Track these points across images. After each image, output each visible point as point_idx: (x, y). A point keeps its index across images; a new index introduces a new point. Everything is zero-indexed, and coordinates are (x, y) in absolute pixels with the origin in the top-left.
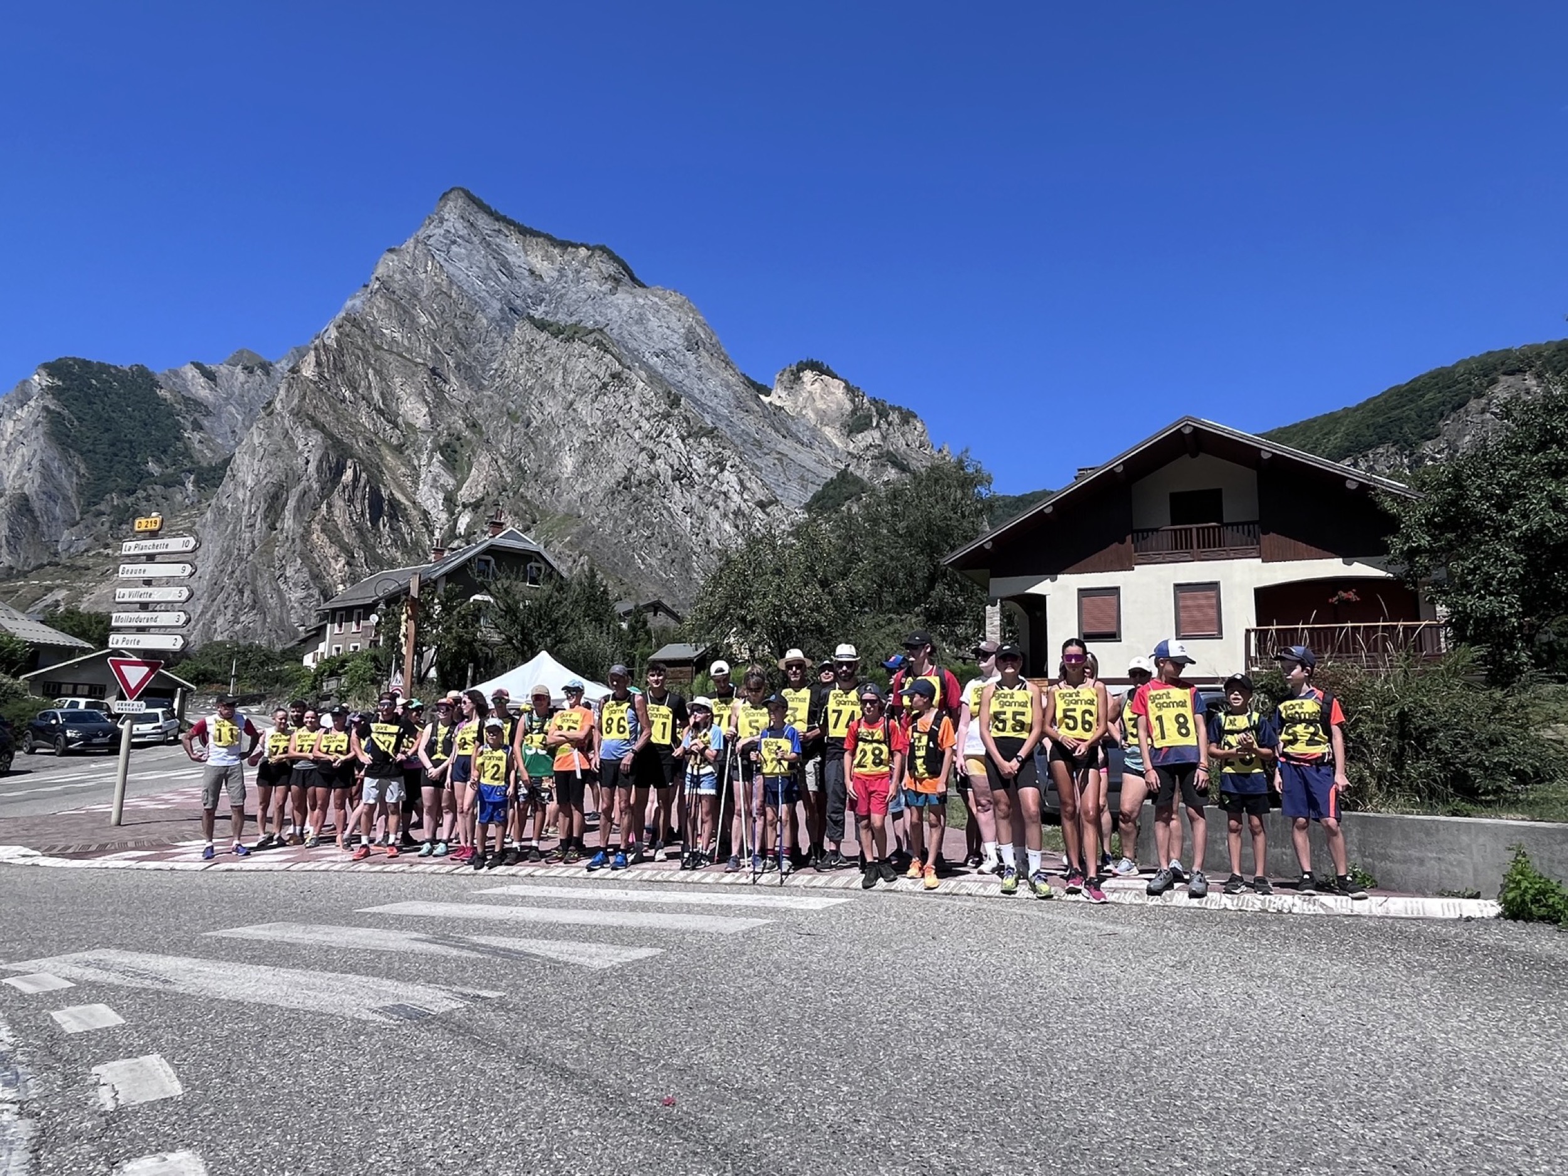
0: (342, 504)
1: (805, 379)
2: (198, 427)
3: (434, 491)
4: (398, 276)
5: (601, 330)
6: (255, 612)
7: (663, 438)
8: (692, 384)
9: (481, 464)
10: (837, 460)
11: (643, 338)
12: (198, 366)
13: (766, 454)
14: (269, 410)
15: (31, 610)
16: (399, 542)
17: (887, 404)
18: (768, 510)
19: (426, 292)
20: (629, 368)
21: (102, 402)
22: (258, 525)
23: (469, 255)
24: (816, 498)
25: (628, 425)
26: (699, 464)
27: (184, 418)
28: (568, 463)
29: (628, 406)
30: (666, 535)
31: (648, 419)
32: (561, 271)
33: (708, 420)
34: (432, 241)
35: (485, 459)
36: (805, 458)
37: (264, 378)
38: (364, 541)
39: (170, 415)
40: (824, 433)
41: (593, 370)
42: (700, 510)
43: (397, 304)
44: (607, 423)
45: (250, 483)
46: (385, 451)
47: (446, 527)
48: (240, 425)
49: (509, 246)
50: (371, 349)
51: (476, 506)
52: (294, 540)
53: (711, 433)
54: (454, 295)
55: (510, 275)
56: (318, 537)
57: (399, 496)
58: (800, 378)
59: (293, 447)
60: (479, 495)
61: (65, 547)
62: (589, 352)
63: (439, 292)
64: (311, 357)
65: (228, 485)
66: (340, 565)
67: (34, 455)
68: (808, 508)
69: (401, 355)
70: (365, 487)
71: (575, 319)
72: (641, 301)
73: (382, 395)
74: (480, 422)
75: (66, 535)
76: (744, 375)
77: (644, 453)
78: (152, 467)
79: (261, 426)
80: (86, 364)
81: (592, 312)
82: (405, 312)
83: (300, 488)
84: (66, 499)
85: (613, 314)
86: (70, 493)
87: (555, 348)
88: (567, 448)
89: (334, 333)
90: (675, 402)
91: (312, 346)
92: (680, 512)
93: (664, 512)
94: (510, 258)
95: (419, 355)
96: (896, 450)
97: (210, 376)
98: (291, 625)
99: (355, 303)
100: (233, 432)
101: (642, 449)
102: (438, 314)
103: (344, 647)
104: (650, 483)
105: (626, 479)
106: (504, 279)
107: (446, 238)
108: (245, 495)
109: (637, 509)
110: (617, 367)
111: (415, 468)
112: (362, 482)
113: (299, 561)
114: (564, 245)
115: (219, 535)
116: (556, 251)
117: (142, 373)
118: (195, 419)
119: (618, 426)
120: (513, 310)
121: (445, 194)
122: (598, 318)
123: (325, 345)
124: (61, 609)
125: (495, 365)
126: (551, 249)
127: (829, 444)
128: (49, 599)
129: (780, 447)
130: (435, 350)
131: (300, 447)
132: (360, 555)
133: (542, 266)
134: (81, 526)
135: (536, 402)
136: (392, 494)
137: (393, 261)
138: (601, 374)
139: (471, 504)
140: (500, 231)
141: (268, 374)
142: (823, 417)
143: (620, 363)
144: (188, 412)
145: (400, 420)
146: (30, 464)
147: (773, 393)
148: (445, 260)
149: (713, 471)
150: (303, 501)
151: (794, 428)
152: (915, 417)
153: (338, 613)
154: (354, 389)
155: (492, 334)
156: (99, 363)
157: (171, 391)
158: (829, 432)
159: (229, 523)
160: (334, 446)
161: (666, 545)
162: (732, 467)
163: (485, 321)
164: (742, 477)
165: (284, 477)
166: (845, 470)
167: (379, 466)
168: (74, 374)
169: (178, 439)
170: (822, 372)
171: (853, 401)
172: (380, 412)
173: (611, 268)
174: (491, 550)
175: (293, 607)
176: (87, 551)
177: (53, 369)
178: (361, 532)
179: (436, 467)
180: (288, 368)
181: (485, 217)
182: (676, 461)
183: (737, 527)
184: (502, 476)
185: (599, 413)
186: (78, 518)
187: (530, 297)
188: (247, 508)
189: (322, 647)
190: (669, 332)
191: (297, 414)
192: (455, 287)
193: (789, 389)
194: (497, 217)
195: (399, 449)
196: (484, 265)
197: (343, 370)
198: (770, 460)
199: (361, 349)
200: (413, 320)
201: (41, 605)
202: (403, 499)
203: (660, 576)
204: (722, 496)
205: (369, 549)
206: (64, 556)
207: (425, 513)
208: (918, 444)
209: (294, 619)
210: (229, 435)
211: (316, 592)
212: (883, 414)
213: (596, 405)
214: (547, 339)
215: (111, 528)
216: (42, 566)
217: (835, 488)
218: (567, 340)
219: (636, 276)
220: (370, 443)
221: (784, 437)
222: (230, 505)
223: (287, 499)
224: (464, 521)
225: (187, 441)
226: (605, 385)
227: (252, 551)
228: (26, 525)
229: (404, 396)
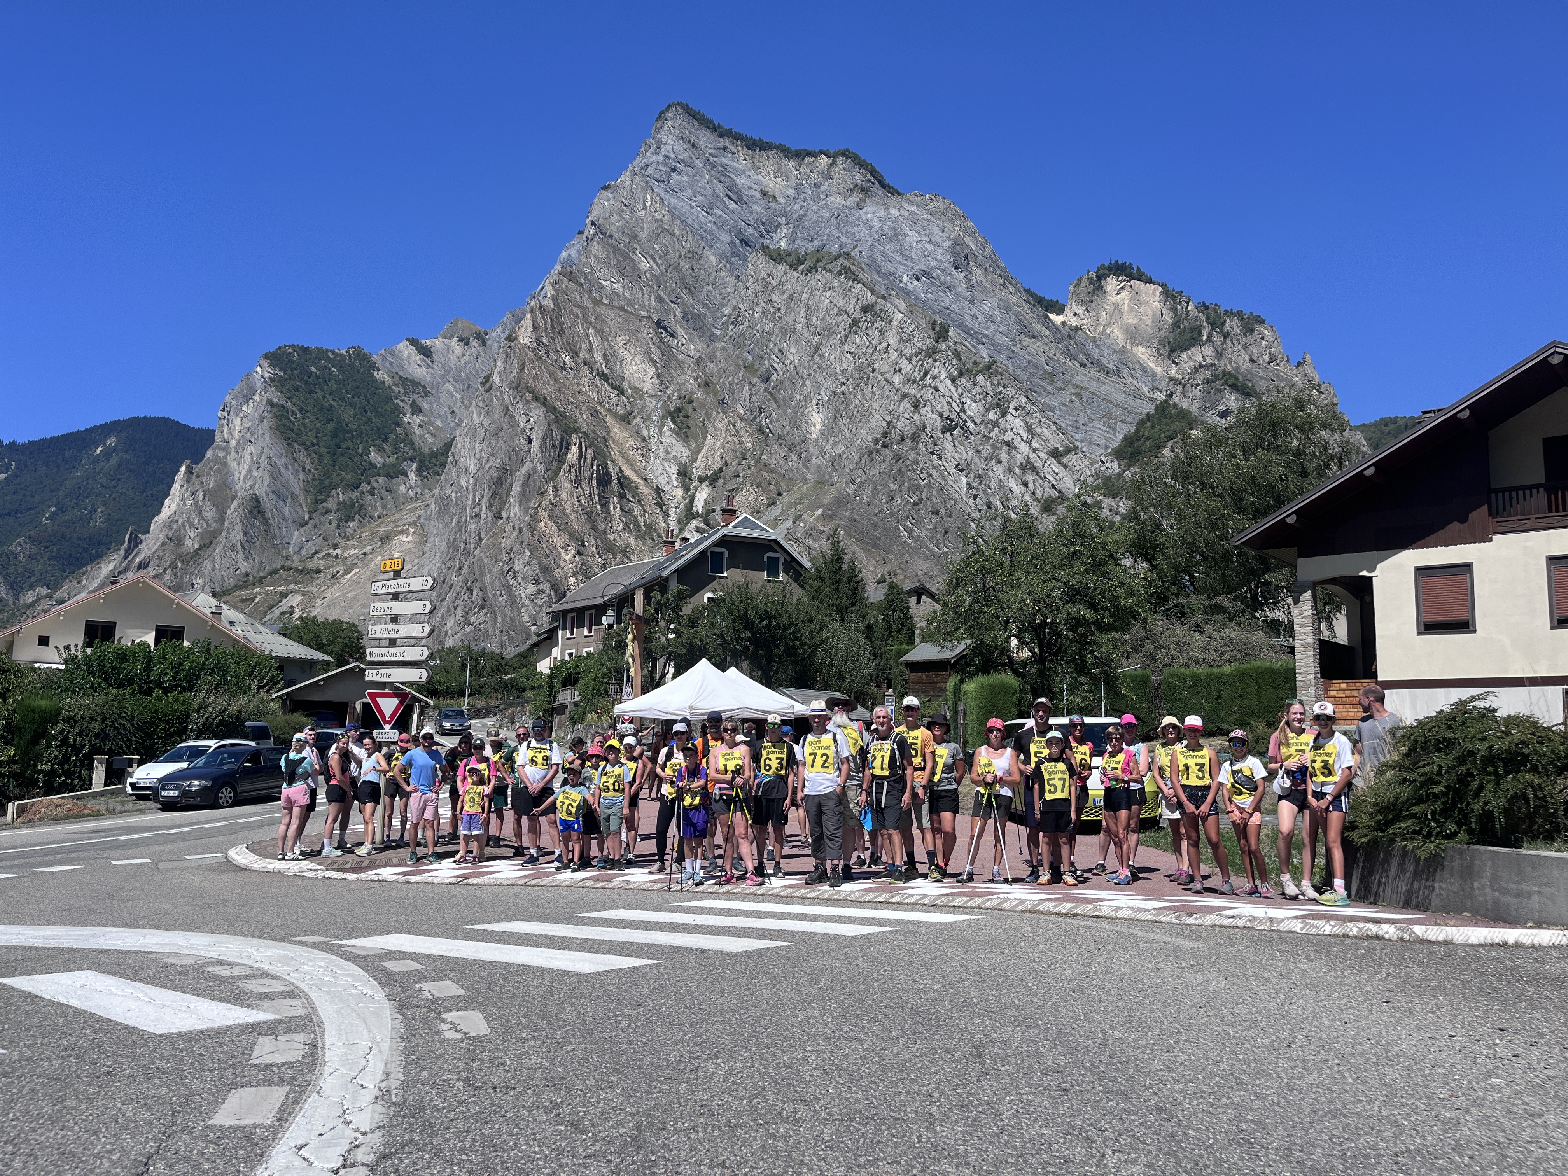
0: (569, 486)
1: (1108, 288)
2: (417, 409)
3: (666, 464)
4: (615, 217)
5: (848, 254)
6: (485, 611)
7: (928, 380)
8: (965, 311)
9: (716, 429)
10: (1154, 389)
11: (899, 258)
12: (414, 342)
13: (1059, 389)
14: (488, 385)
15: (268, 617)
16: (632, 525)
17: (1221, 310)
18: (1065, 460)
19: (646, 232)
20: (884, 298)
21: (322, 390)
22: (483, 516)
23: (692, 183)
24: (1129, 440)
25: (886, 368)
26: (973, 409)
27: (403, 401)
28: (817, 420)
29: (884, 345)
30: (937, 501)
31: (909, 359)
32: (798, 188)
33: (984, 353)
34: (650, 170)
35: (720, 423)
36: (1111, 389)
37: (480, 349)
38: (594, 528)
39: (388, 399)
40: (1136, 356)
41: (841, 304)
42: (980, 466)
43: (616, 249)
44: (860, 369)
45: (472, 468)
46: (610, 420)
47: (682, 506)
48: (459, 404)
49: (735, 164)
50: (590, 305)
51: (713, 480)
52: (520, 530)
53: (988, 369)
54: (678, 232)
55: (739, 199)
56: (546, 526)
57: (629, 473)
58: (1101, 288)
59: (514, 425)
60: (717, 466)
61: (297, 549)
62: (835, 283)
63: (661, 230)
64: (527, 322)
65: (450, 472)
66: (570, 556)
67: (262, 453)
68: (1118, 454)
69: (622, 309)
70: (592, 465)
71: (816, 243)
72: (894, 212)
73: (605, 356)
74: (714, 380)
75: (297, 537)
76: (1028, 291)
77: (906, 400)
78: (375, 457)
79: (481, 404)
80: (305, 350)
81: (836, 232)
82: (625, 258)
83: (524, 470)
84: (294, 497)
85: (862, 232)
86: (297, 491)
87: (794, 280)
88: (814, 402)
89: (550, 291)
90: (942, 334)
91: (528, 308)
92: (952, 471)
93: (934, 472)
94: (738, 180)
95: (643, 307)
96: (1237, 369)
97: (426, 352)
98: (522, 625)
99: (571, 252)
100: (453, 412)
101: (905, 396)
102: (661, 257)
103: (577, 651)
104: (915, 438)
105: (885, 435)
106: (733, 206)
107: (666, 165)
108: (468, 482)
109: (900, 470)
110: (870, 298)
111: (644, 440)
112: (589, 458)
113: (528, 553)
114: (799, 155)
115: (444, 527)
116: (792, 163)
117: (358, 355)
118: (414, 401)
119: (874, 371)
120: (745, 242)
121: (663, 112)
122: (844, 239)
123: (541, 306)
124: (296, 615)
125: (727, 311)
126: (785, 161)
127: (1144, 369)
128: (285, 605)
129: (1077, 379)
130: (660, 299)
131: (522, 425)
132: (591, 543)
133: (773, 184)
134: (310, 525)
135: (776, 350)
136: (621, 471)
137: (608, 200)
138: (850, 308)
139: (707, 477)
140: (725, 148)
141: (484, 343)
142: (1134, 335)
143: (872, 291)
144: (406, 394)
145: (625, 385)
146: (258, 463)
147: (1067, 310)
148: (666, 191)
149: (992, 416)
150: (528, 486)
151: (1096, 353)
152: (1263, 322)
153: (570, 615)
154: (575, 354)
155: (722, 273)
156: (317, 348)
157: (389, 373)
158: (1142, 353)
159: (454, 515)
160: (557, 421)
161: (937, 514)
162: (1016, 409)
163: (713, 259)
164: (1030, 421)
165: (507, 459)
166: (1166, 401)
167: (606, 440)
168: (293, 362)
169: (398, 424)
170: (1131, 277)
171: (1174, 310)
172: (604, 377)
173: (859, 176)
174: (725, 541)
175: (523, 605)
176: (316, 552)
177: (275, 358)
178: (590, 515)
179: (668, 437)
180: (503, 336)
181: (708, 133)
182: (946, 407)
183: (1025, 484)
184: (741, 442)
185: (849, 356)
186: (307, 517)
187: (763, 224)
188: (471, 497)
189: (556, 652)
190: (930, 247)
191: (517, 387)
192: (678, 223)
193: (1087, 304)
194: (723, 134)
195: (626, 419)
196: (708, 192)
197: (561, 332)
198: (1066, 396)
199: (580, 307)
200: (635, 267)
201: (277, 612)
202: (633, 476)
203: (931, 551)
204: (1005, 448)
205: (600, 535)
206: (296, 558)
207: (658, 491)
208: (1267, 358)
209: (525, 618)
210: (449, 416)
211: (546, 587)
212: (1216, 324)
213: (846, 347)
214: (785, 273)
215: (338, 526)
216: (275, 572)
217: (1153, 427)
218: (809, 271)
219: (888, 181)
220: (595, 413)
221: (1083, 365)
222: (453, 495)
223: (511, 485)
224: (702, 497)
225: (408, 426)
226: (855, 322)
227: (479, 544)
228: (259, 528)
229: (629, 357)
